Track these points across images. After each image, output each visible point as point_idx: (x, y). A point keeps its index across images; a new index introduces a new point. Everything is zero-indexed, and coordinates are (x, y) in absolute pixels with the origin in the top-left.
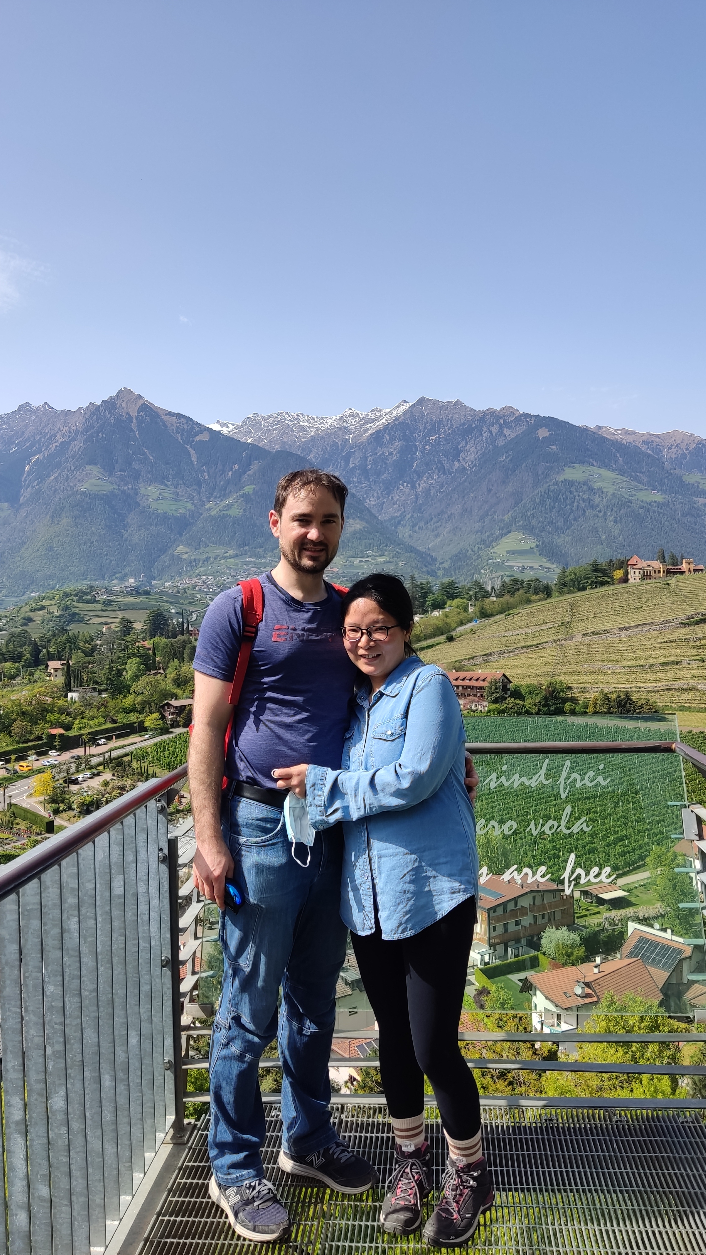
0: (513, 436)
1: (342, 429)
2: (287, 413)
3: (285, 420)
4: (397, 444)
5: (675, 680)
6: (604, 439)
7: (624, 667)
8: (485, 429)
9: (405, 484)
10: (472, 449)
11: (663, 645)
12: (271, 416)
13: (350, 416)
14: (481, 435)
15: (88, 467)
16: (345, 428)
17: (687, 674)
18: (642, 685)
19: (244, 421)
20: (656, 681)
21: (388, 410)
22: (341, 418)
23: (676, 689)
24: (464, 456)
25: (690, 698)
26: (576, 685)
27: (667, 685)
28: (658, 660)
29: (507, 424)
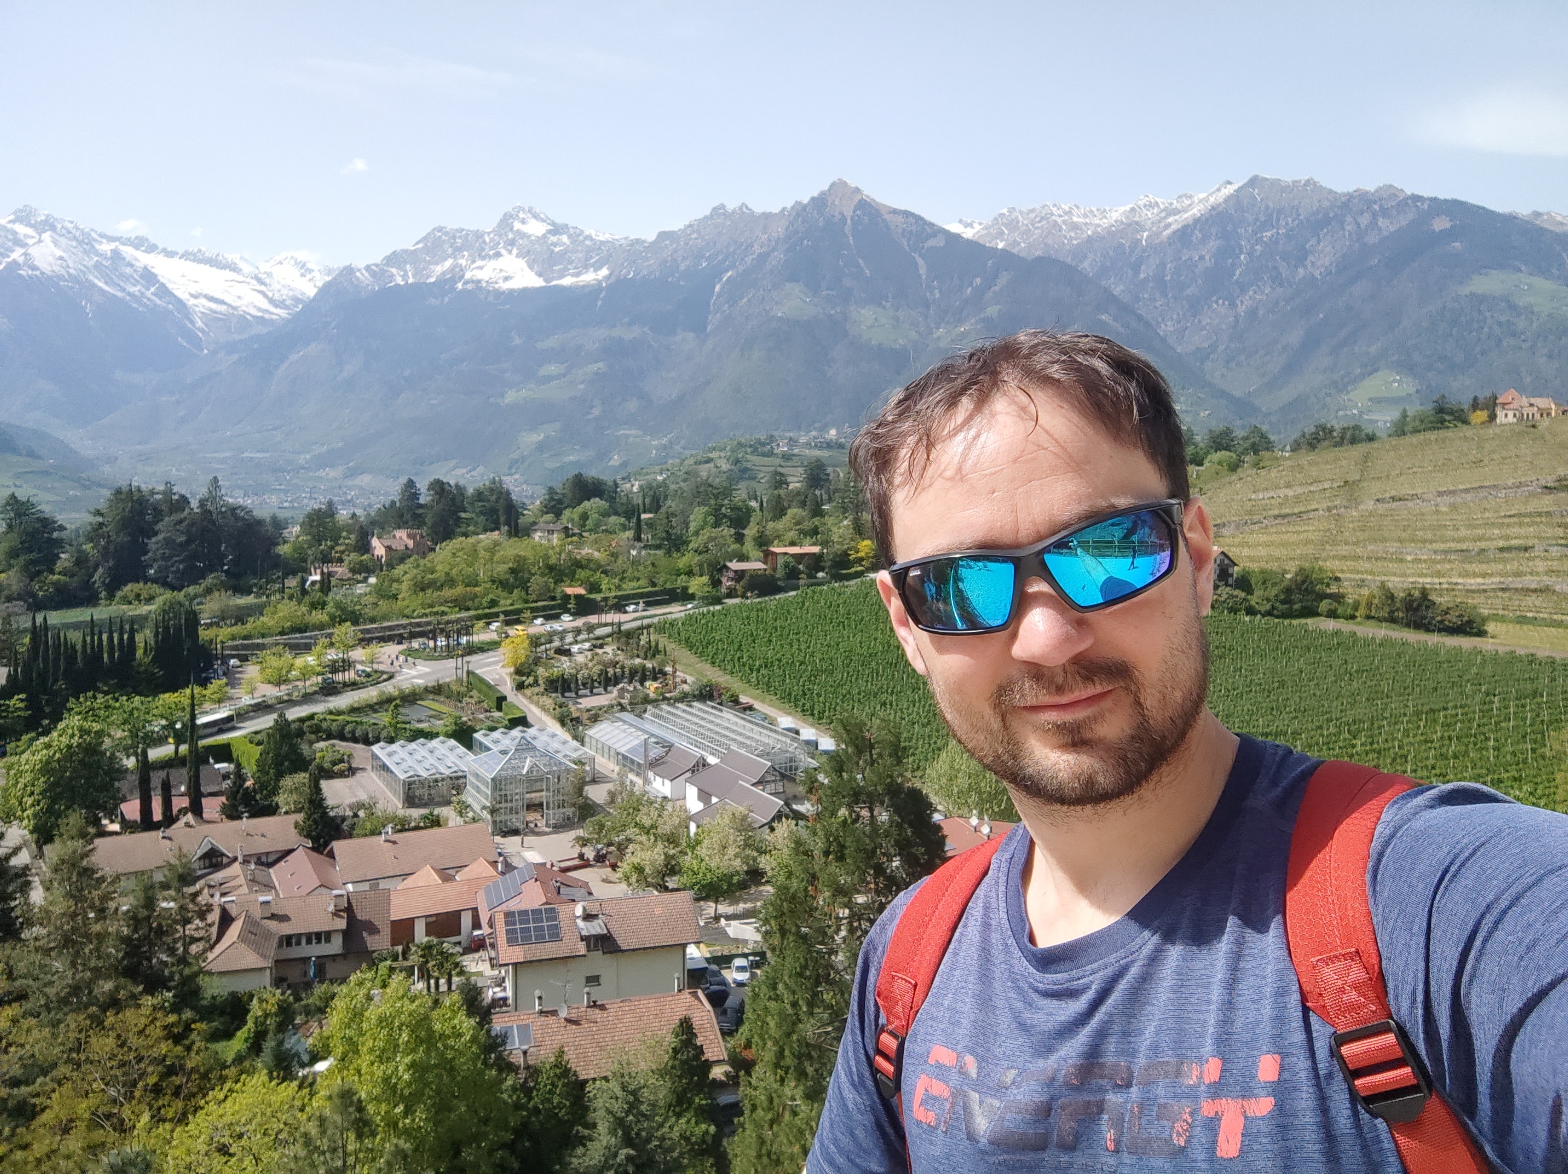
0: (1392, 229)
1: (1132, 226)
2: (1055, 205)
3: (1052, 214)
4: (1212, 243)
5: (1518, 574)
6: (1542, 231)
7: (1435, 552)
8: (1349, 219)
9: (1221, 302)
10: (1327, 249)
11: (1507, 520)
12: (1032, 211)
13: (1145, 206)
14: (1344, 229)
15: (789, 285)
16: (1137, 223)
17: (1540, 566)
18: (1460, 580)
19: (996, 219)
20: (1484, 575)
21: (1202, 196)
22: (1133, 210)
23: (1516, 590)
24: (1313, 259)
25: (1538, 603)
26: (1349, 575)
27: (1503, 583)
28: (1495, 543)
29: (1385, 212)
